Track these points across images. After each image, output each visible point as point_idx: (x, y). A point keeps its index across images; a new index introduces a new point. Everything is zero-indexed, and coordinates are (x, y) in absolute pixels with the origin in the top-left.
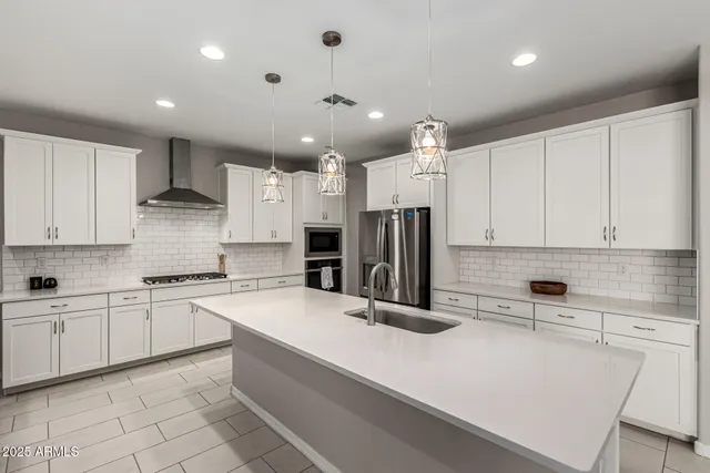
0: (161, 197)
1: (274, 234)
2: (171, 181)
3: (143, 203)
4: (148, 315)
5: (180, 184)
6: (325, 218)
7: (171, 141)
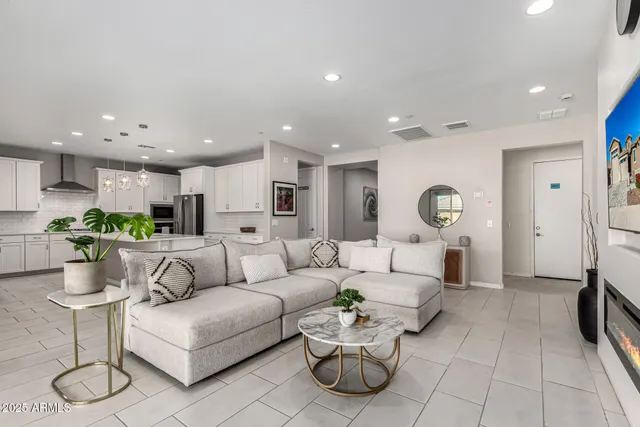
0: (55, 186)
1: (130, 208)
2: (62, 178)
3: (44, 189)
4: (48, 247)
5: (67, 179)
6: (165, 198)
7: (62, 155)
